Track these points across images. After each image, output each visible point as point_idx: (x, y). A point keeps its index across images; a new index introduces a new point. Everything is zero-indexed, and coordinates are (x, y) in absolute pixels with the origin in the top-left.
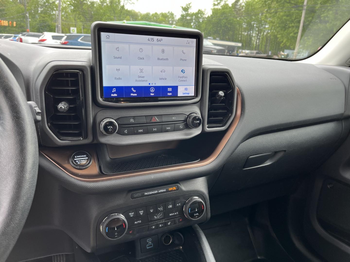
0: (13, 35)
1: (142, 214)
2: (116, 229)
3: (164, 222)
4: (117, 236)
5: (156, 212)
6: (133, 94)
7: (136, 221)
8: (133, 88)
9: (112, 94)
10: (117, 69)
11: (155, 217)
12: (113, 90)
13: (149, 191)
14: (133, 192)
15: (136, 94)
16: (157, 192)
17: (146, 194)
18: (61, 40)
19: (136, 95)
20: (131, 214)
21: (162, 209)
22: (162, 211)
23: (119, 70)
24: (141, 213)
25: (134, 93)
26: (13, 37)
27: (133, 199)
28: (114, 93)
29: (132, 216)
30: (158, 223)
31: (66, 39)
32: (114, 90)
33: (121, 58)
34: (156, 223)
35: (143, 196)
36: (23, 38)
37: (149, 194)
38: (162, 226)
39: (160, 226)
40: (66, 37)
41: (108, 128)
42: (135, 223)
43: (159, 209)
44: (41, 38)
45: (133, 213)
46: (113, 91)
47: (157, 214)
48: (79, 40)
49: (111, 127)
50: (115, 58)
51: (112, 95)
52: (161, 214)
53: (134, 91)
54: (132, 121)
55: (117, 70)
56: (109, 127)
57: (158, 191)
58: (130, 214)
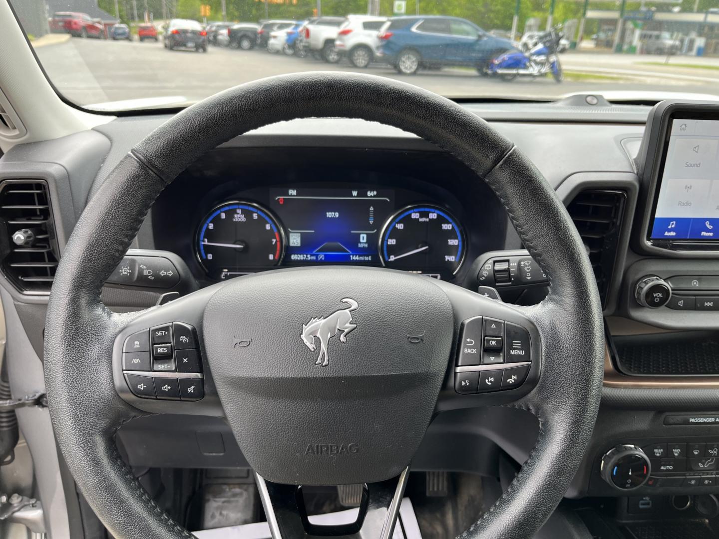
0: (294, 22)
1: (676, 455)
2: (630, 473)
3: (714, 476)
4: (629, 485)
5: (705, 456)
6: (706, 232)
7: (664, 465)
8: (708, 222)
9: (666, 232)
10: (686, 186)
11: (701, 465)
12: (669, 225)
13: (698, 416)
14: (667, 414)
15: (711, 232)
16: (713, 420)
17: (692, 420)
18: (380, 31)
19: (711, 234)
20: (658, 452)
21: (715, 452)
22: (715, 456)
23: (690, 189)
24: (676, 452)
25: (708, 231)
26: (293, 27)
27: (667, 426)
28: (669, 231)
29: (658, 455)
30: (702, 476)
31: (390, 28)
32: (672, 225)
33: (698, 165)
34: (700, 477)
35: (687, 422)
36: (311, 27)
37: (698, 422)
38: (709, 482)
39: (706, 482)
40: (388, 24)
41: (655, 296)
42: (662, 468)
43: (711, 451)
44: (343, 27)
45: (662, 450)
46: (670, 227)
47: (704, 460)
48: (414, 29)
49: (660, 295)
50: (688, 166)
51: (667, 234)
52: (712, 461)
53: (710, 227)
54: (695, 283)
55: (686, 188)
56: (657, 294)
57: (716, 419)
58: (656, 451)
